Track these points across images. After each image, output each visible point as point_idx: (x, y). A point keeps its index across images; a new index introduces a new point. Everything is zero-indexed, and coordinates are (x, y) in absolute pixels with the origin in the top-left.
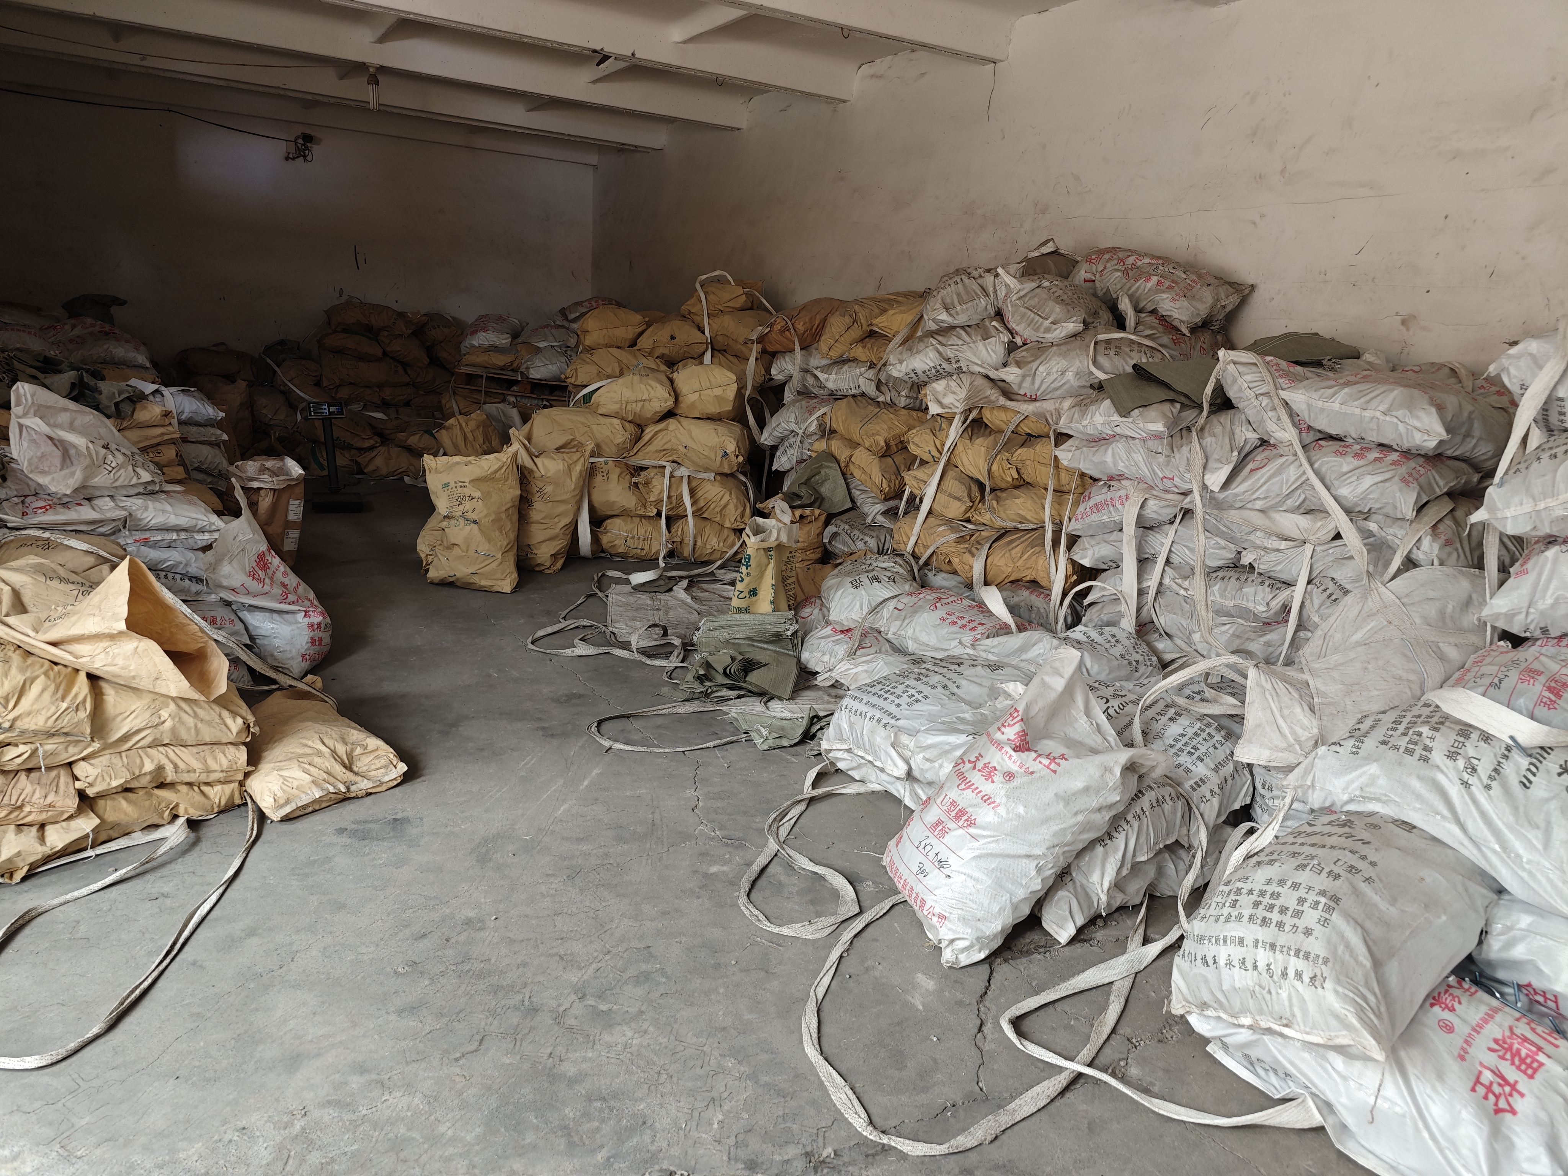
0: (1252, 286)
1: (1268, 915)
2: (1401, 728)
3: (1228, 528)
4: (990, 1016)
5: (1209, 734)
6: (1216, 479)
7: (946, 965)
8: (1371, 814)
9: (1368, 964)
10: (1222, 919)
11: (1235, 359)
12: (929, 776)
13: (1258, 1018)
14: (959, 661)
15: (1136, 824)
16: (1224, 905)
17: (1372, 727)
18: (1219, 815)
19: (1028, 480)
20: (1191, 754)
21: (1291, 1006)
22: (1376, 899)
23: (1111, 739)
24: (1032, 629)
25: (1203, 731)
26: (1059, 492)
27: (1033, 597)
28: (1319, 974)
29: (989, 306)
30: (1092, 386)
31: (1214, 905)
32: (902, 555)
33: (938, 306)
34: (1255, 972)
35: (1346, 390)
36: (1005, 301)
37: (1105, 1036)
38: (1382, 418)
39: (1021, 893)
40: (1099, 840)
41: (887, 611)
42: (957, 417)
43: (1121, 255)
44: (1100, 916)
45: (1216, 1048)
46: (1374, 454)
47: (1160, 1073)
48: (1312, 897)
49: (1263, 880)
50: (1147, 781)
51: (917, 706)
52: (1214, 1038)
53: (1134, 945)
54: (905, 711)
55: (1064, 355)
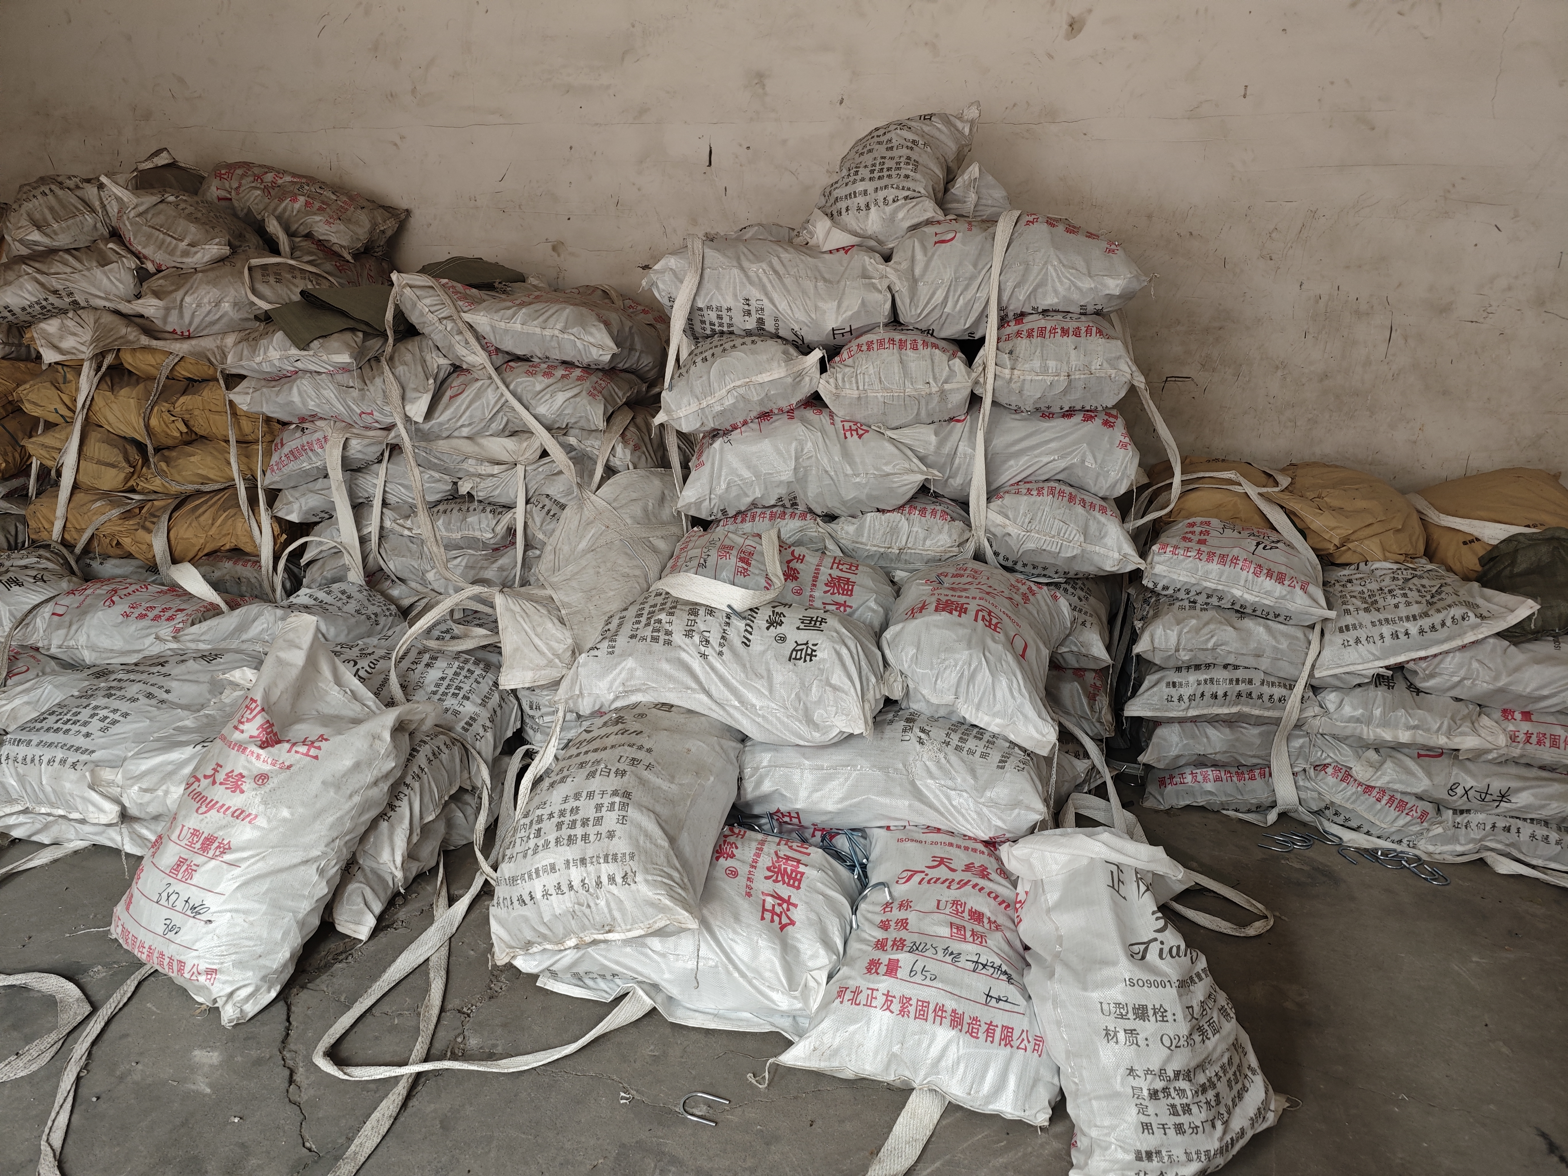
0: (407, 210)
1: (572, 832)
2: (644, 620)
3: (439, 459)
4: (299, 1059)
5: (469, 670)
6: (417, 409)
7: (228, 1026)
8: (635, 706)
9: (665, 844)
10: (530, 852)
11: (410, 282)
12: (152, 809)
13: (582, 935)
14: (162, 660)
15: (417, 785)
16: (529, 838)
17: (620, 625)
18: (495, 748)
19: (202, 433)
20: (455, 695)
21: (610, 911)
22: (658, 781)
23: (370, 703)
24: (246, 603)
25: (462, 668)
26: (244, 443)
27: (239, 568)
28: (629, 871)
29: (99, 225)
30: (256, 318)
31: (518, 841)
32: (47, 547)
33: (24, 222)
34: (572, 892)
35: (524, 310)
36: (119, 218)
37: (434, 1020)
38: (561, 336)
39: (305, 906)
40: (382, 816)
41: (41, 621)
42: (86, 365)
43: (256, 171)
44: (399, 893)
45: (545, 980)
46: (560, 372)
47: (499, 1031)
48: (607, 800)
49: (560, 800)
50: (419, 736)
51: (114, 729)
52: (542, 971)
53: (440, 910)
54: (99, 739)
55: (214, 283)
